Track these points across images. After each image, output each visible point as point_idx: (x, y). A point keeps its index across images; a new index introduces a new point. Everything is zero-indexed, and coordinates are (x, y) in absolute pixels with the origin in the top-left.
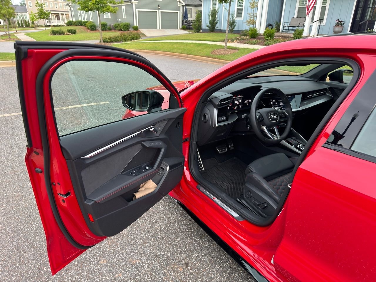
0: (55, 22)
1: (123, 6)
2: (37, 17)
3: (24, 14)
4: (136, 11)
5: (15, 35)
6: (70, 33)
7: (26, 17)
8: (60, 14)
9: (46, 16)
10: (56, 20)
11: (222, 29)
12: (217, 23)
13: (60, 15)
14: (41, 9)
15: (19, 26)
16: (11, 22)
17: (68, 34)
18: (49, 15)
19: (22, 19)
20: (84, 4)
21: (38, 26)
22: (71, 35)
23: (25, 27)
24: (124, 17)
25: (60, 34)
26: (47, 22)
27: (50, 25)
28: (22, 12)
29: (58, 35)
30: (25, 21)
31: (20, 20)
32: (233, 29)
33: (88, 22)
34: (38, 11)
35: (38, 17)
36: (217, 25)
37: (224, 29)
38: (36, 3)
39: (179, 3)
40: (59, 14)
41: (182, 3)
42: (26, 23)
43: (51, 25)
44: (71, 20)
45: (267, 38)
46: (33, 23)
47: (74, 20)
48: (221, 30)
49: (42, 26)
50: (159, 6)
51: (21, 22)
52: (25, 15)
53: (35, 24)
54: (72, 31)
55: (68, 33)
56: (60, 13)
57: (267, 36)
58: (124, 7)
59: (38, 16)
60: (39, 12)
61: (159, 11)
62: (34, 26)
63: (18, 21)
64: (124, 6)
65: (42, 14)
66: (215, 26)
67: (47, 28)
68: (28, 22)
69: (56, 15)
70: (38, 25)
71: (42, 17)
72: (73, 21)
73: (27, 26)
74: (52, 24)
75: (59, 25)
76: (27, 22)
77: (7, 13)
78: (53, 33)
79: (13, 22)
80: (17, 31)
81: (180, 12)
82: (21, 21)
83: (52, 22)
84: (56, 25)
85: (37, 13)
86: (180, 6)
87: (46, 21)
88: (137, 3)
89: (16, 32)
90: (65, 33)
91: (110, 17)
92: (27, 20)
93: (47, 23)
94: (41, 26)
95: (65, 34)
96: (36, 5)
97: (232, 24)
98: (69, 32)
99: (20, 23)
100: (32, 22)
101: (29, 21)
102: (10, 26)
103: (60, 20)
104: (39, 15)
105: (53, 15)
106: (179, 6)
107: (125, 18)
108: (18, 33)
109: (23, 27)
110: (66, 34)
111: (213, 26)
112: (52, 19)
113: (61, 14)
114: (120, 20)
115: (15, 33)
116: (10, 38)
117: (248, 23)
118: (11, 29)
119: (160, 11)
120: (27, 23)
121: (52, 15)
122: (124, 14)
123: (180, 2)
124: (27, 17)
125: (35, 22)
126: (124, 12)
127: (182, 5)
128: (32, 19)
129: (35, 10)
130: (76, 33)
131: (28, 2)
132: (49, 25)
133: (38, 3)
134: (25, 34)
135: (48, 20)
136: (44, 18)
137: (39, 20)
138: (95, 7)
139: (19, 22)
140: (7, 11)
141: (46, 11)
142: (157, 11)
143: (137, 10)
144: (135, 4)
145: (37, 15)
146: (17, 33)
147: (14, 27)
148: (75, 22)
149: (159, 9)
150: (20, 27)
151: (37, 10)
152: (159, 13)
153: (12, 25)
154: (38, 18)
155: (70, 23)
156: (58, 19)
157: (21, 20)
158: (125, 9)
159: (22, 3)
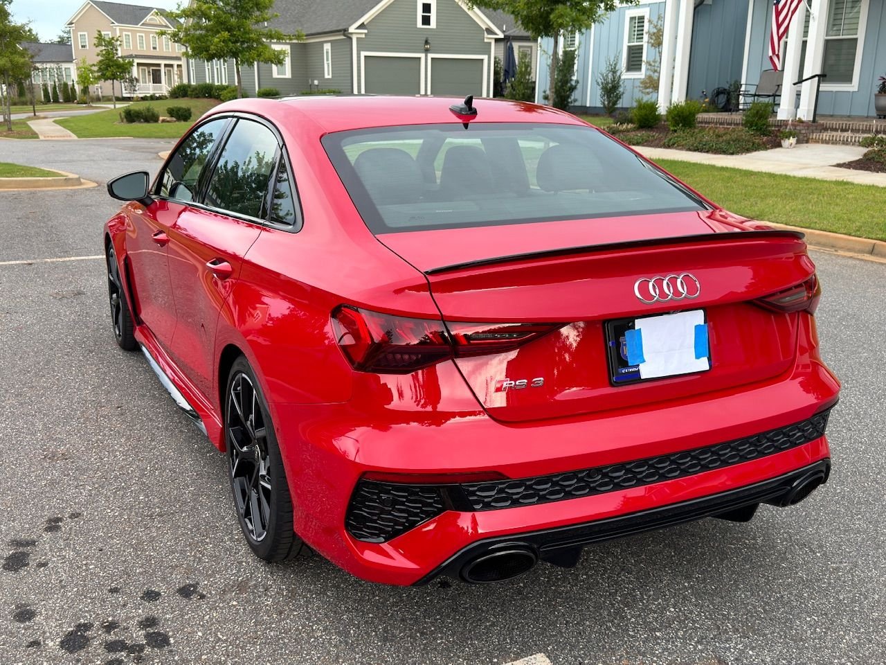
0: (147, 88)
1: (325, 45)
2: (96, 74)
3: (64, 66)
4: (359, 57)
5: (28, 122)
6: (174, 119)
7: (68, 76)
8: (163, 66)
9: (120, 70)
10: (149, 81)
11: (588, 105)
12: (573, 89)
13: (162, 68)
14: (108, 53)
15: (47, 100)
16: (28, 89)
17: (168, 122)
18: (127, 68)
19: (57, 80)
20: (198, 42)
21: (98, 99)
22: (177, 123)
23: (61, 103)
24: (329, 74)
25: (147, 120)
26: (123, 89)
27: (132, 95)
28: (57, 62)
29: (140, 122)
30: (66, 85)
31: (50, 83)
32: (615, 103)
33: (227, 87)
34: (100, 58)
35: (99, 74)
36: (576, 95)
37: (594, 105)
38: (97, 38)
39: (488, 34)
40: (159, 65)
41: (496, 34)
42: (68, 90)
43: (135, 96)
44: (185, 81)
45: (674, 126)
46: (85, 91)
47: (193, 83)
48: (586, 106)
49: (107, 99)
50: (427, 42)
51: (55, 88)
52: (65, 69)
53: (91, 94)
54: (180, 113)
55: (168, 119)
56: (163, 62)
57: (676, 121)
58: (327, 47)
59: (98, 71)
60: (103, 61)
61: (426, 56)
62: (87, 99)
63: (45, 86)
64: (329, 44)
65: (108, 66)
66: (569, 97)
67: (120, 105)
68: (73, 89)
69: (151, 68)
70: (98, 95)
71: (108, 74)
72: (189, 86)
73: (69, 97)
74: (138, 92)
75: (157, 95)
76: (69, 88)
77: (9, 65)
78: (126, 118)
79: (32, 88)
80: (36, 114)
81: (489, 58)
82: (55, 85)
83: (137, 89)
84: (148, 95)
85: (95, 63)
86: (490, 43)
87: (123, 84)
88: (364, 36)
89: (33, 114)
90: (161, 118)
91: (288, 75)
92: (70, 83)
93: (124, 91)
94: (105, 99)
95: (160, 122)
96: (96, 41)
97: (611, 90)
98: (172, 116)
99: (50, 91)
100: (82, 88)
101: (76, 87)
102: (23, 99)
103: (160, 83)
104: (100, 70)
105: (143, 68)
106: (486, 40)
107: (330, 77)
108: (39, 118)
109: (56, 101)
110: (163, 121)
111: (561, 97)
112: (137, 80)
113: (166, 65)
114: (316, 82)
115: (29, 118)
116: (10, 129)
117: (646, 88)
118: (25, 107)
119: (430, 56)
120: (70, 91)
121: (141, 68)
122: (328, 66)
123: (489, 31)
124: (72, 74)
125: (92, 88)
126: (327, 60)
127: (497, 40)
128: (84, 79)
129: (93, 57)
130: (191, 118)
131: (79, 33)
132: (128, 95)
133: (100, 38)
134: (54, 122)
135: (126, 84)
136: (114, 77)
137: (101, 83)
138: (226, 49)
139: (49, 88)
140: (11, 61)
141: (121, 57)
142: (422, 56)
143: (363, 54)
144: (357, 38)
145: (96, 68)
146: (36, 117)
147: (32, 103)
148: (195, 89)
149: (427, 51)
150: (49, 101)
151: (98, 55)
152: (425, 62)
153: (28, 96)
154: (98, 78)
155: (181, 92)
156: (157, 79)
157: (53, 83)
158: (330, 51)
159: (66, 35)
